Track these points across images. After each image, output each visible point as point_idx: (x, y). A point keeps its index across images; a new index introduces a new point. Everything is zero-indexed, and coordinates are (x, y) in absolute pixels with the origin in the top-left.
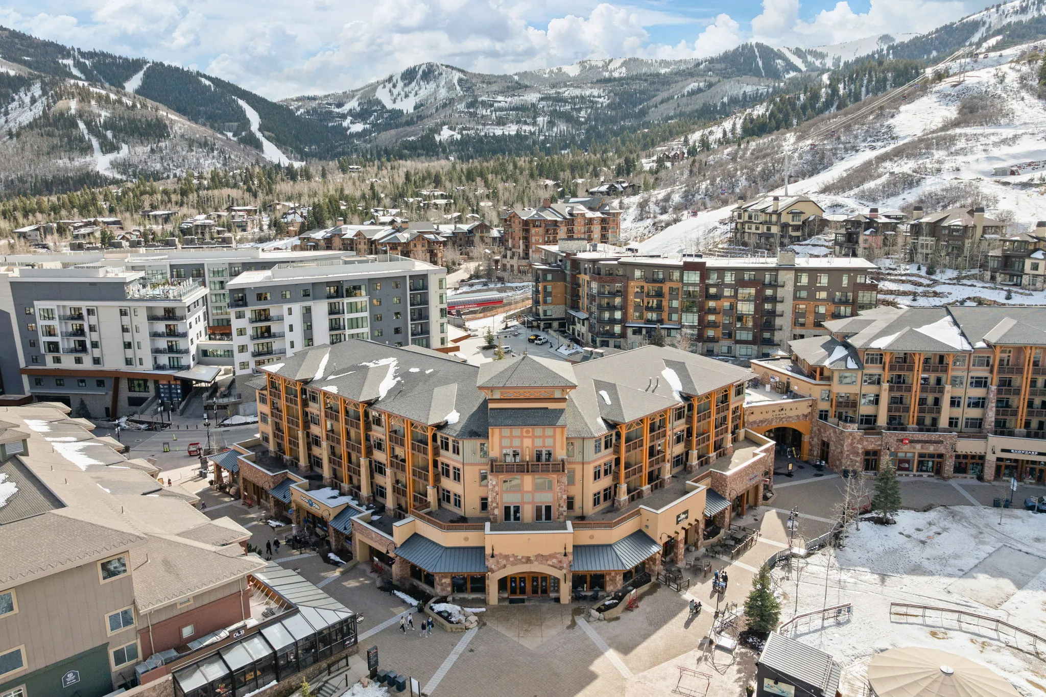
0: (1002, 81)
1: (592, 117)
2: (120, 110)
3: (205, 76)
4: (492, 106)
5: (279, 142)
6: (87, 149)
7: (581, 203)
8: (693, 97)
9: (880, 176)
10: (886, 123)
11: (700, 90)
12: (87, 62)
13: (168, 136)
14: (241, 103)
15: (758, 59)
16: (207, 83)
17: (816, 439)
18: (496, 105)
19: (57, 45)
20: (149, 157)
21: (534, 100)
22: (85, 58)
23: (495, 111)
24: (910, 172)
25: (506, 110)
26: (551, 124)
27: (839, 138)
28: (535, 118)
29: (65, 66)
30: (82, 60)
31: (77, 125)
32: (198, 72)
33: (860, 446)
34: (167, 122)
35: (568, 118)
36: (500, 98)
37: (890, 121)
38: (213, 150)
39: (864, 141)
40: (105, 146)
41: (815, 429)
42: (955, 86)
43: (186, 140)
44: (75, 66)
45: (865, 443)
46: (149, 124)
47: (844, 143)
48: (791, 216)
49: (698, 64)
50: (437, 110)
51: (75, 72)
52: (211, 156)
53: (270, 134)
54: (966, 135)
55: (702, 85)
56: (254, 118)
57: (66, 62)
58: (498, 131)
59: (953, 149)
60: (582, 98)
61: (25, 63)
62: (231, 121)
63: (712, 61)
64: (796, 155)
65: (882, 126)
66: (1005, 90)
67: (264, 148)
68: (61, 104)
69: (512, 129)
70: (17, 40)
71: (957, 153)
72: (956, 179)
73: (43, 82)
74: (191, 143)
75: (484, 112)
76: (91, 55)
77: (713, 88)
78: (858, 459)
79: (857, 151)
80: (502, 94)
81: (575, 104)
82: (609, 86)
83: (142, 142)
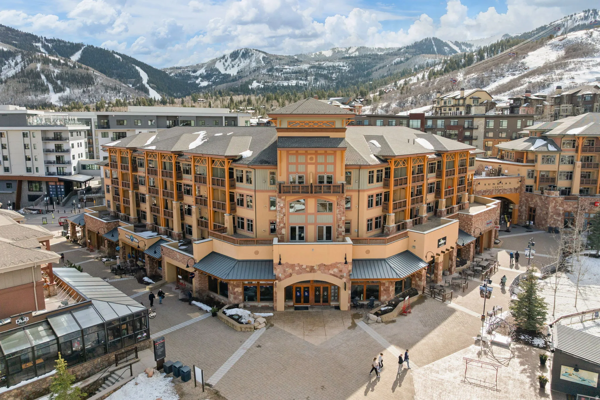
0: (591, 36)
1: (340, 77)
2: (66, 69)
3: (117, 53)
4: (282, 71)
5: (158, 90)
6: (45, 90)
7: (337, 100)
8: (398, 66)
9: (522, 85)
10: (520, 61)
11: (401, 62)
12: (49, 45)
13: (94, 84)
14: (137, 68)
15: (434, 47)
16: (118, 57)
17: (524, 207)
18: (284, 70)
19: (33, 35)
20: (82, 95)
21: (306, 68)
22: (48, 42)
23: (284, 74)
24: (542, 81)
25: (290, 73)
26: (316, 80)
27: (492, 71)
28: (306, 77)
29: (37, 47)
30: (46, 44)
31: (40, 77)
32: (113, 51)
33: (561, 208)
34: (93, 77)
35: (326, 77)
36: (286, 67)
37: (523, 60)
38: (119, 92)
39: (507, 71)
40: (56, 89)
41: (523, 199)
42: (561, 40)
43: (104, 86)
44: (42, 47)
45: (565, 206)
46: (82, 77)
47: (494, 73)
48: (472, 100)
49: (400, 49)
50: (250, 73)
51: (42, 50)
52: (118, 95)
53: (153, 85)
54: (574, 62)
55: (402, 59)
56: (144, 77)
57: (37, 44)
58: (285, 84)
59: (567, 69)
60: (334, 67)
61: (15, 45)
62: (131, 78)
63: (408, 47)
64: (466, 81)
65: (518, 63)
66: (593, 40)
67: (150, 93)
68: (32, 66)
69: (293, 83)
70: (9, 32)
71: (570, 70)
72: (573, 82)
73: (23, 54)
74: (107, 88)
75: (277, 74)
76: (51, 41)
77: (409, 60)
78: (560, 219)
79: (504, 77)
80: (288, 65)
81: (329, 70)
82: (349, 61)
83: (78, 87)
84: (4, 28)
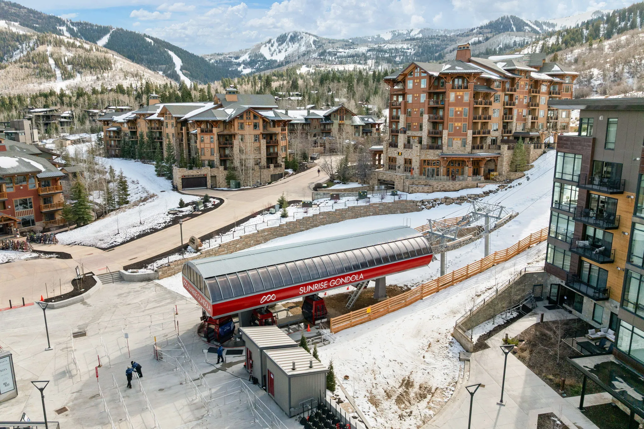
1: (404, 61)
2: (81, 51)
3: (149, 37)
4: (335, 55)
5: (191, 77)
6: (50, 76)
8: (477, 45)
11: (480, 42)
12: (75, 29)
13: (111, 69)
14: (171, 53)
15: (513, 26)
16: (150, 40)
18: (338, 54)
19: (57, 18)
21: (364, 51)
22: (74, 26)
23: (338, 57)
25: (345, 57)
26: (377, 64)
28: (365, 60)
29: (60, 30)
30: (71, 27)
31: (48, 61)
32: (145, 34)
34: (112, 61)
35: (388, 61)
36: (341, 50)
40: (65, 75)
43: (124, 72)
44: (67, 31)
46: (98, 61)
49: (472, 30)
50: (299, 58)
51: (66, 33)
53: (187, 72)
55: (481, 39)
56: (178, 62)
57: (61, 28)
58: (341, 68)
60: (396, 49)
61: (35, 28)
62: (162, 64)
63: (481, 28)
68: (41, 48)
69: (350, 67)
70: (31, 15)
74: (127, 75)
75: (330, 58)
76: (78, 24)
77: (490, 40)
80: (343, 48)
81: (392, 53)
82: (414, 43)
83: (91, 73)
84: (26, 10)
